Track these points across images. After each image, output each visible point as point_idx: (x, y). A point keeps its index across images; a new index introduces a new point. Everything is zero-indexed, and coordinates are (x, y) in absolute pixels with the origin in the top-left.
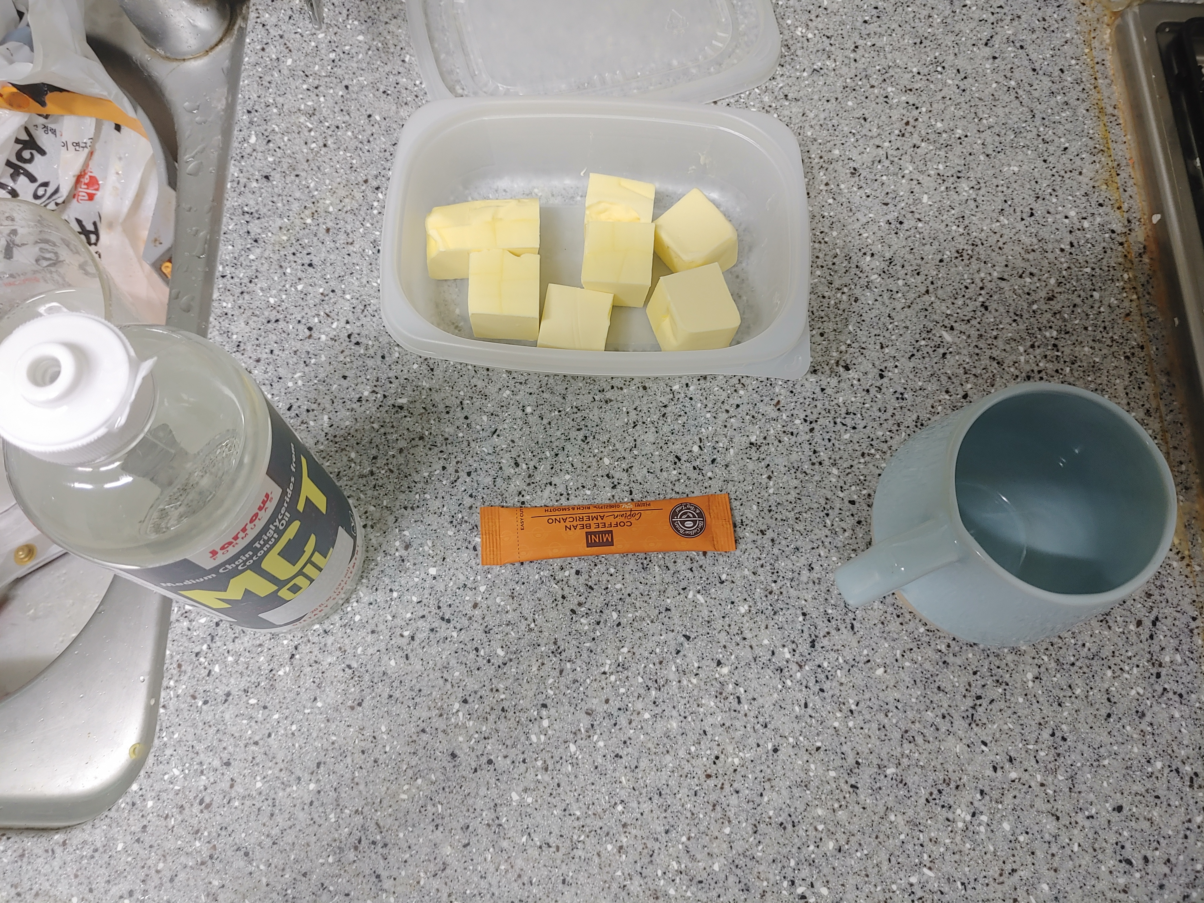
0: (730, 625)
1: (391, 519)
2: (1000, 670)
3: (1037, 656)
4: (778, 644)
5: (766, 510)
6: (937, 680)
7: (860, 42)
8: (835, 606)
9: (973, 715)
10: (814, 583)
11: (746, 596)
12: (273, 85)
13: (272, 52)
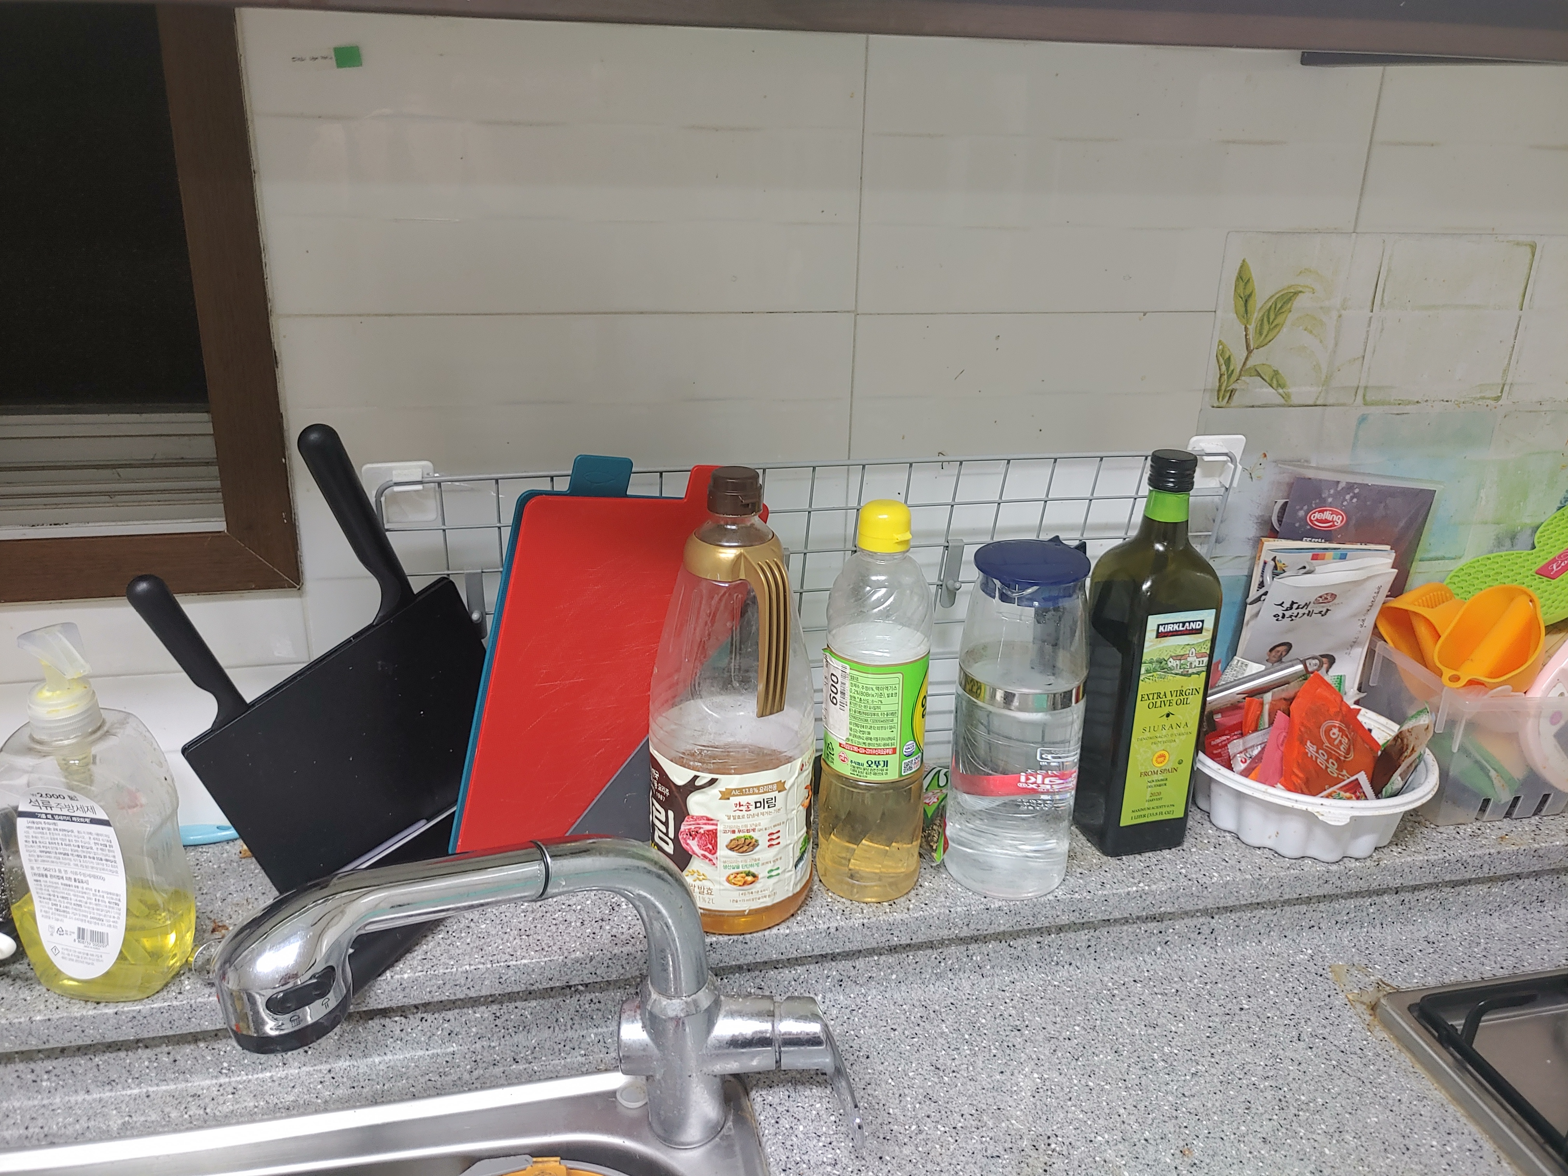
7: (1213, 1051)
12: (795, 1147)
13: (785, 1123)
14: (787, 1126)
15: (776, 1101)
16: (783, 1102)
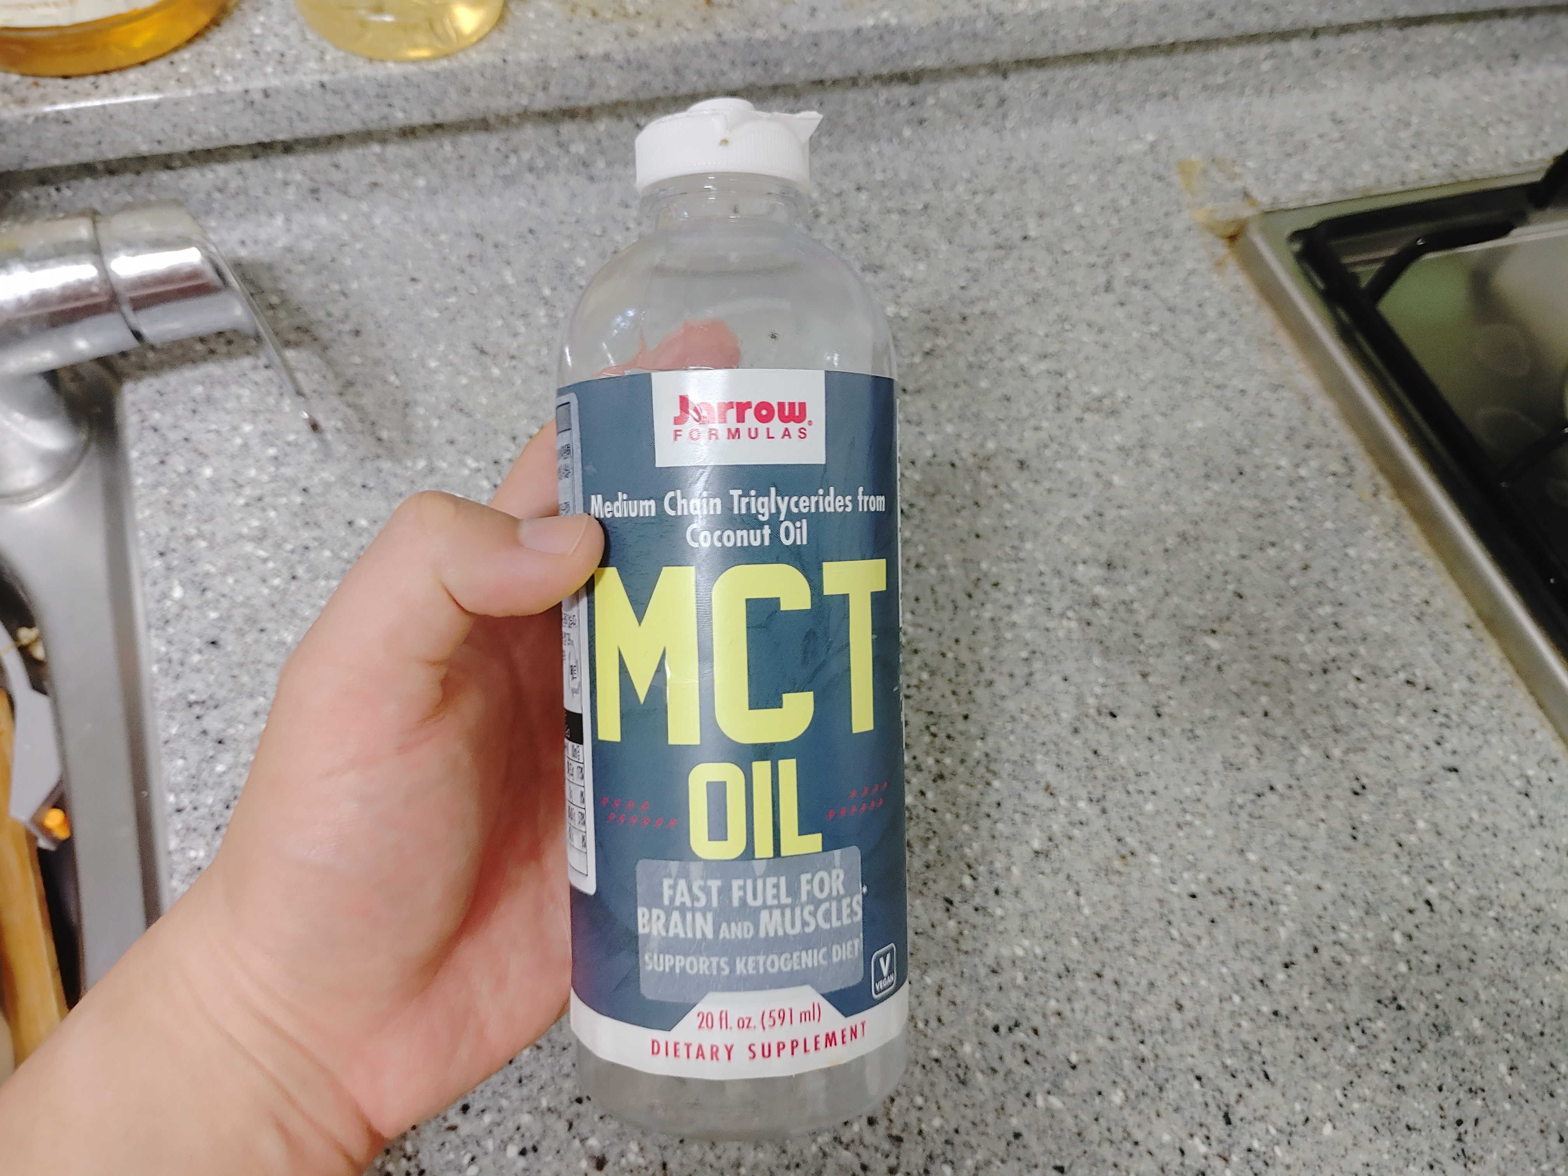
0: (1109, 1130)
1: (561, 1127)
2: (1466, 1074)
3: (1499, 1038)
4: (1184, 1135)
5: (1091, 942)
6: (1401, 1115)
8: (1233, 1053)
9: (1463, 1151)
10: (1192, 1027)
11: (1113, 1076)
12: (191, 509)
14: (182, 469)
15: (167, 422)
16: (181, 422)
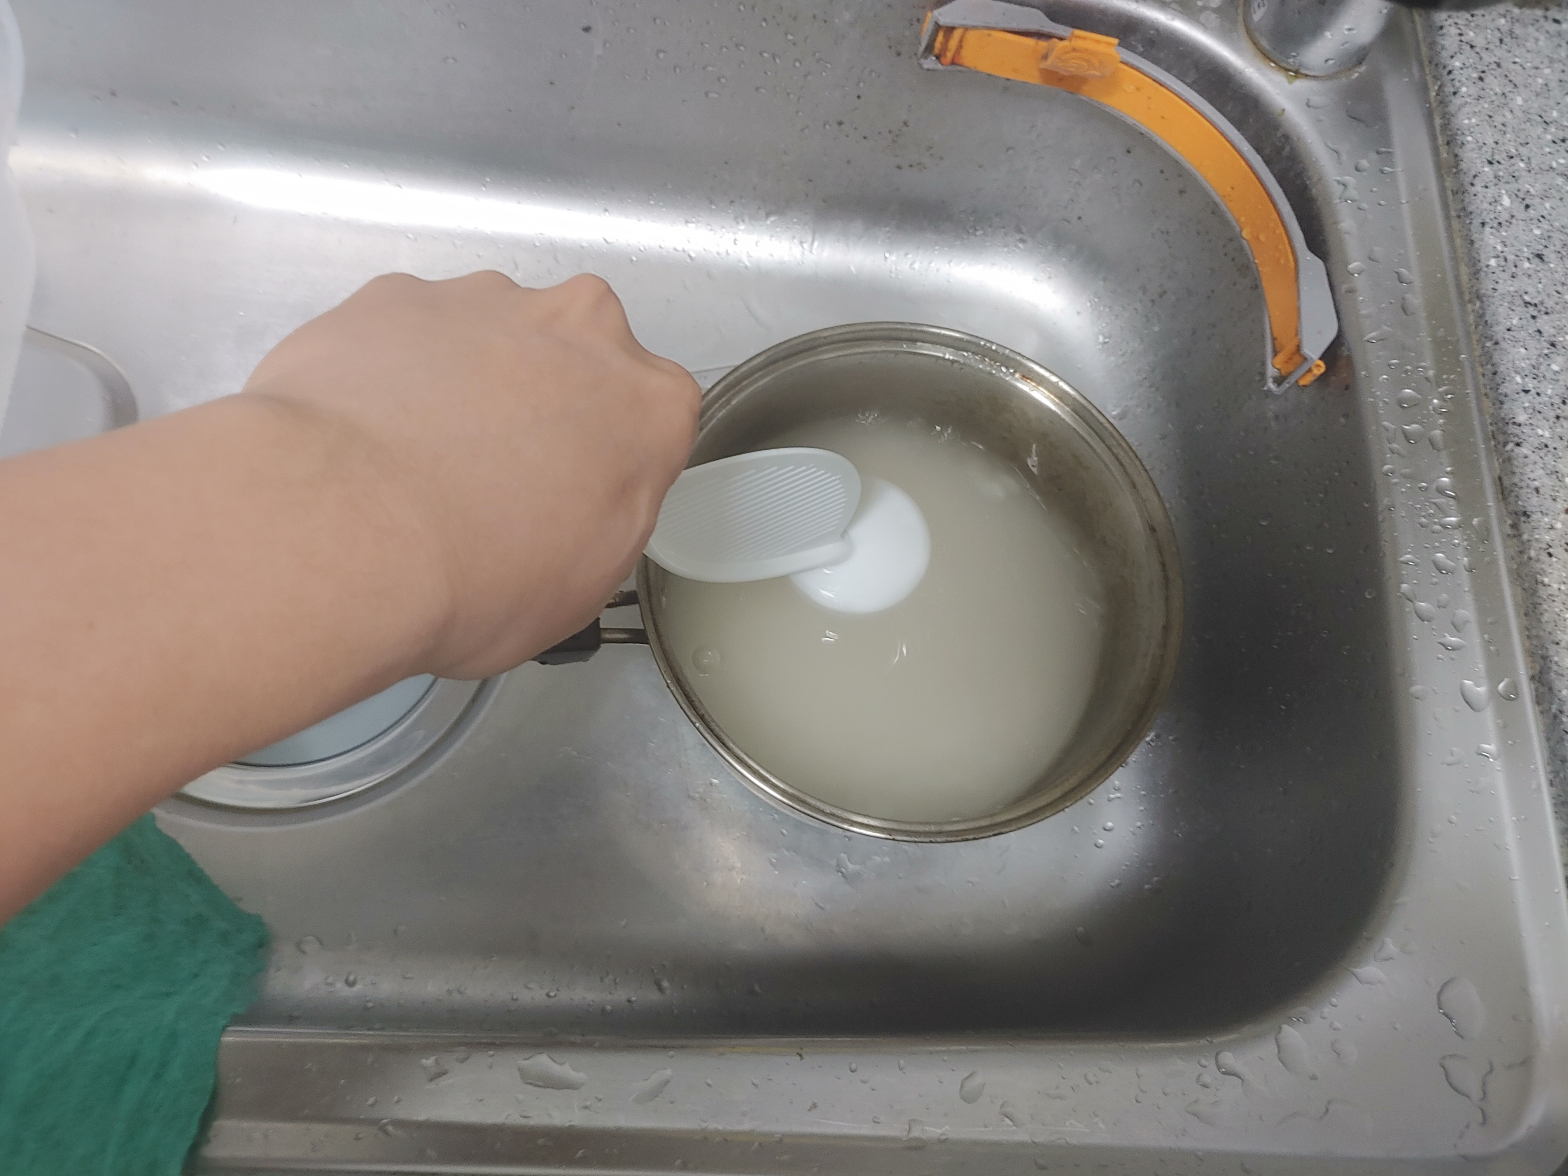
12: (1509, 129)
13: (1494, 84)
14: (1498, 90)
15: (1480, 42)
16: (1491, 46)
